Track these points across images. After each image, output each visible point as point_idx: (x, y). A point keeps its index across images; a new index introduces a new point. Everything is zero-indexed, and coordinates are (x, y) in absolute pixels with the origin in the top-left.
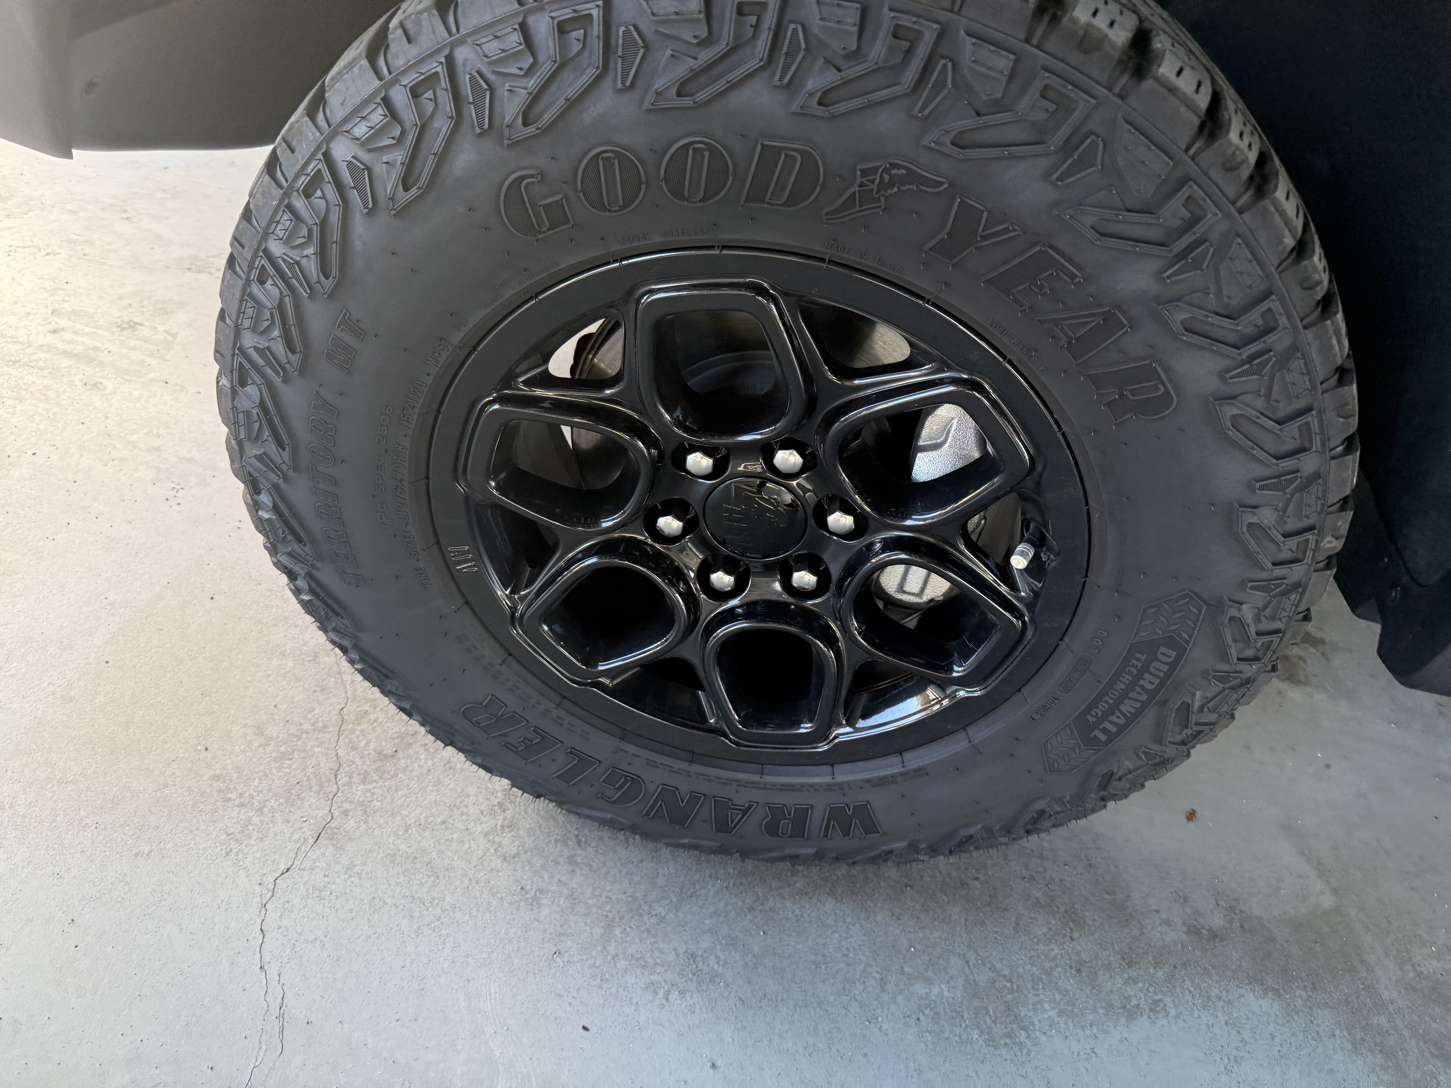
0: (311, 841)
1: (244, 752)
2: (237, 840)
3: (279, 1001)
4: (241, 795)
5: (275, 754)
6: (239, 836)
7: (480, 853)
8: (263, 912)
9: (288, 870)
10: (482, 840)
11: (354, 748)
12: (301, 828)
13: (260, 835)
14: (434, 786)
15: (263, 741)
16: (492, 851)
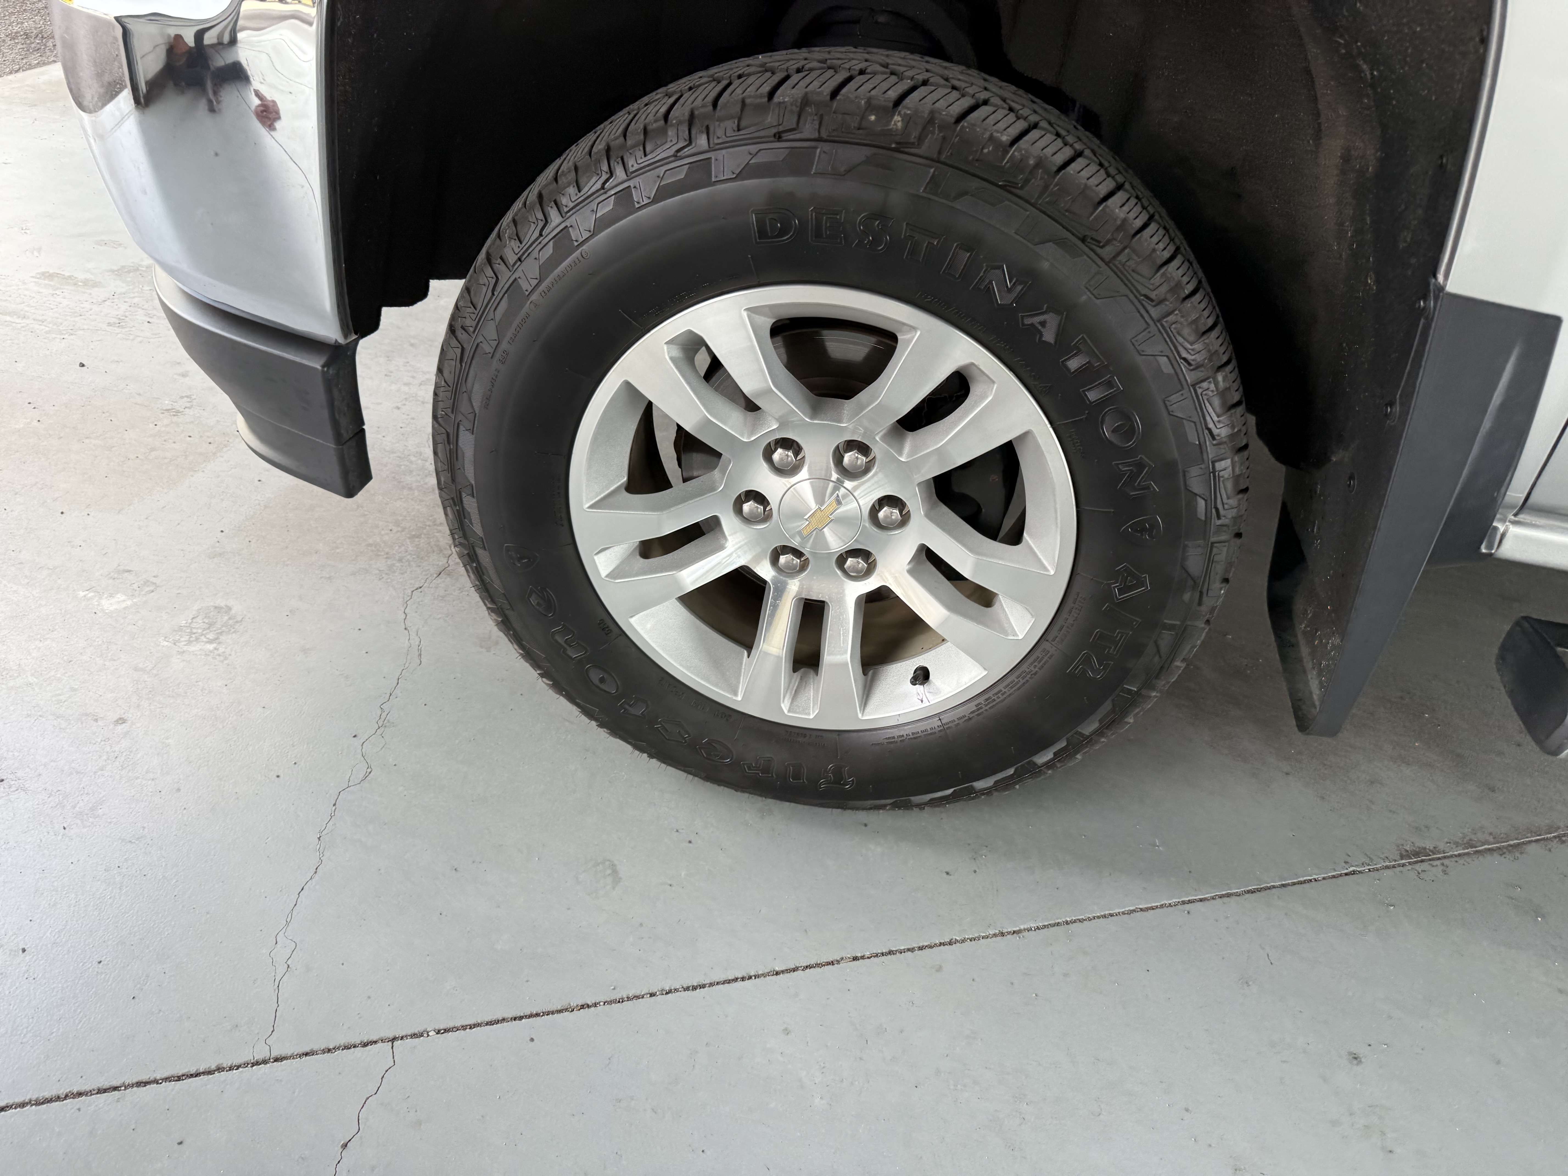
0: (435, 576)
1: (387, 534)
2: (386, 574)
4: (387, 553)
5: (409, 536)
6: (387, 572)
13: (402, 572)
15: (400, 529)
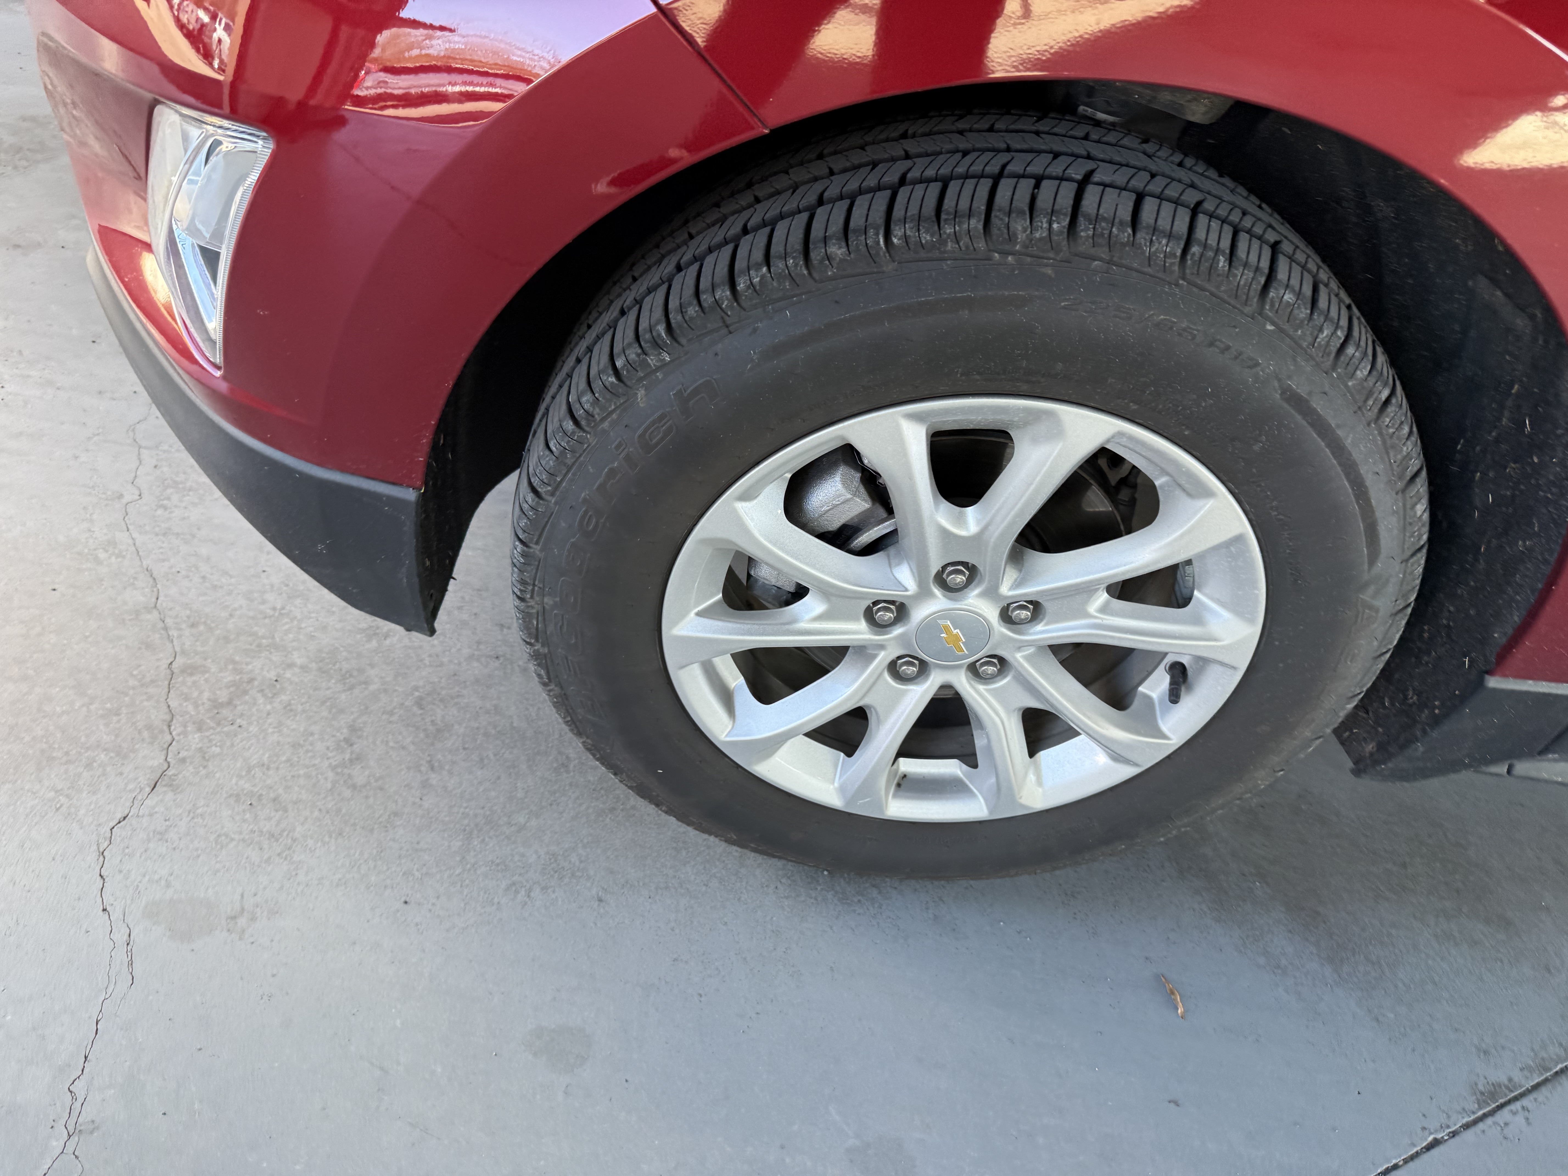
3: (126, 937)
7: (329, 786)
8: (101, 858)
9: (125, 818)
10: (330, 775)
11: (187, 699)
12: (136, 779)
14: (275, 728)
16: (342, 782)
